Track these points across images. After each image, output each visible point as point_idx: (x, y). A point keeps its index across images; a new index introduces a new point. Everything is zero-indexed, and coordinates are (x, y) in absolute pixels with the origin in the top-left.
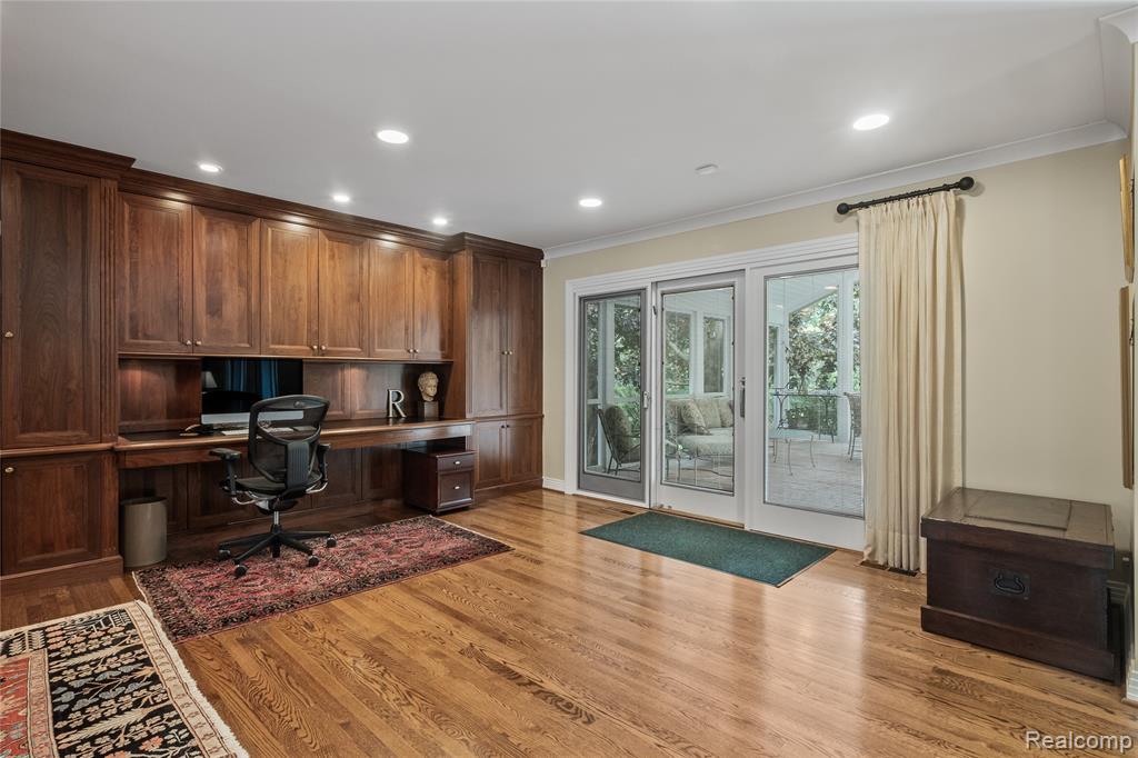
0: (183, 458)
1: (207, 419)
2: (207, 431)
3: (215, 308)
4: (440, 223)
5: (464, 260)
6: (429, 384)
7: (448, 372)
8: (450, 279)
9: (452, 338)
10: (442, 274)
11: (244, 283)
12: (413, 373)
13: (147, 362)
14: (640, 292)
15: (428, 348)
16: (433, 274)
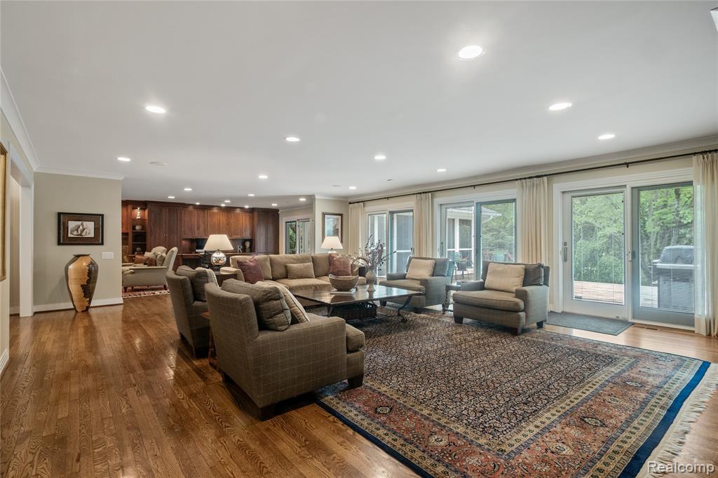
0: (193, 257)
1: (197, 251)
2: (197, 253)
3: (198, 228)
4: (247, 207)
5: (256, 214)
6: (248, 244)
7: (252, 241)
8: (252, 219)
9: (253, 233)
10: (250, 217)
11: (204, 223)
12: (244, 241)
13: (185, 239)
14: (295, 221)
15: (247, 235)
16: (248, 217)
